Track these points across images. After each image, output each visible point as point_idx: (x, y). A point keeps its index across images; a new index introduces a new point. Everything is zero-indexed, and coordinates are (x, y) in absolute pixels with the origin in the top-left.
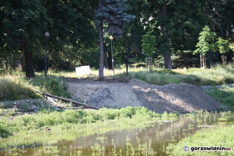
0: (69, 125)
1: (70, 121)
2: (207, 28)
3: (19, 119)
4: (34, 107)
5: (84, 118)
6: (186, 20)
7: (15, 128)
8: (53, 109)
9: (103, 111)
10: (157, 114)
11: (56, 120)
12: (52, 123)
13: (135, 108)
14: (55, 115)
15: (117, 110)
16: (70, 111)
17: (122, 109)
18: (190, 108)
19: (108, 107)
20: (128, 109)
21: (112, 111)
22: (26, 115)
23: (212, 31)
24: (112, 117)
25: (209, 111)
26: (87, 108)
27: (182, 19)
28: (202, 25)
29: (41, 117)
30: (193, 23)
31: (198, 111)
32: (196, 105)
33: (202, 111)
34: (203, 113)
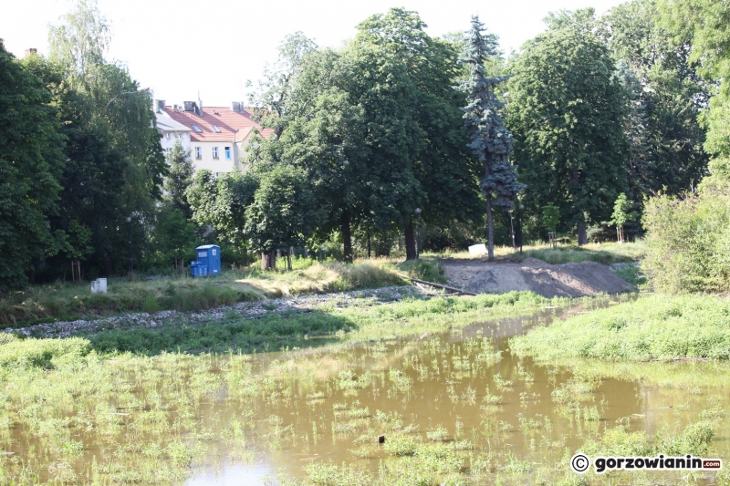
0: (433, 315)
1: (434, 311)
2: (623, 196)
3: (374, 310)
4: (398, 295)
5: (454, 307)
6: (601, 186)
7: (367, 320)
8: (419, 296)
9: (481, 298)
10: (546, 299)
11: (418, 310)
12: (413, 313)
13: (521, 292)
14: (418, 305)
15: (497, 296)
16: (439, 297)
17: (505, 295)
18: (588, 290)
19: (488, 293)
20: (511, 295)
21: (491, 297)
22: (384, 306)
23: (628, 198)
24: (490, 305)
25: (609, 293)
26: (463, 294)
27: (595, 185)
28: (619, 191)
29: (401, 306)
30: (609, 190)
31: (598, 294)
32: (596, 286)
33: (601, 293)
34: (602, 296)
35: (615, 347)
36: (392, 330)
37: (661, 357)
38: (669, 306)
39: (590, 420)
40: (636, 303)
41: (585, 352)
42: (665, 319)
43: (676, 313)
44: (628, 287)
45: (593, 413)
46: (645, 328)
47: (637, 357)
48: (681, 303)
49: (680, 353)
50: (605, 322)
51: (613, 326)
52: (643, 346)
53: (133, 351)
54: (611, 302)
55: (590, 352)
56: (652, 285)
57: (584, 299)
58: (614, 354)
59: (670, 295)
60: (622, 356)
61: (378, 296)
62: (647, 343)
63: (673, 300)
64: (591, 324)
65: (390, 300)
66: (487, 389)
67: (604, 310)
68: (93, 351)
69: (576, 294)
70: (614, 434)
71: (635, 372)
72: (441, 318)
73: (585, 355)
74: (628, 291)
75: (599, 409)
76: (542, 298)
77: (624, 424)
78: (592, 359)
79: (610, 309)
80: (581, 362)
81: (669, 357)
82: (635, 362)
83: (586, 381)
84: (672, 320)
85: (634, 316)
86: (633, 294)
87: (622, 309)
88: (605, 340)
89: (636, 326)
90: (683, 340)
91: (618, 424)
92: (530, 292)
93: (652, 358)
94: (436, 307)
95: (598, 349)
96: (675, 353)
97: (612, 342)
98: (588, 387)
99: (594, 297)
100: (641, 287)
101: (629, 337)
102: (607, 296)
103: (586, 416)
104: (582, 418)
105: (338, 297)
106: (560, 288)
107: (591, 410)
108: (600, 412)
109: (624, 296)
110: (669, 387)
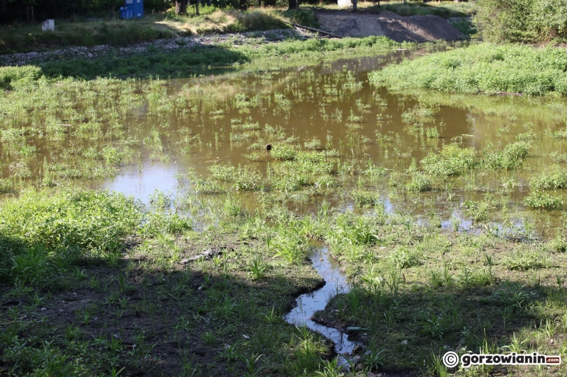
0: (308, 52)
1: (310, 49)
3: (262, 48)
4: (282, 36)
5: (325, 46)
7: (257, 55)
8: (298, 37)
9: (346, 40)
10: (397, 43)
11: (297, 48)
12: (293, 50)
13: (378, 37)
14: (297, 44)
15: (359, 40)
16: (314, 39)
17: (365, 39)
18: (430, 38)
19: (352, 36)
20: (370, 39)
21: (354, 40)
22: (271, 44)
24: (353, 46)
25: (446, 40)
26: (333, 37)
29: (284, 45)
31: (438, 41)
32: (437, 34)
33: (441, 40)
34: (441, 43)
35: (451, 82)
36: (277, 64)
37: (487, 92)
38: (494, 52)
39: (432, 137)
40: (468, 49)
41: (427, 84)
42: (491, 62)
43: (499, 58)
44: (462, 37)
45: (434, 132)
46: (475, 68)
47: (468, 91)
48: (504, 50)
49: (502, 89)
50: (443, 62)
51: (450, 65)
52: (472, 82)
53: (74, 77)
54: (448, 48)
55: (432, 85)
56: (481, 35)
57: (427, 44)
58: (450, 88)
59: (495, 43)
60: (456, 89)
61: (266, 37)
62: (476, 80)
63: (497, 48)
64: (432, 63)
65: (275, 40)
66: (351, 111)
67: (443, 54)
68: (43, 76)
69: (421, 40)
70: (450, 149)
71: (467, 103)
72: (315, 55)
73: (427, 87)
74: (461, 40)
75: (438, 129)
76: (394, 42)
77: (458, 141)
78: (433, 91)
79: (448, 53)
80: (424, 92)
81: (493, 91)
82: (467, 94)
83: (428, 107)
84: (496, 63)
85: (466, 58)
86: (465, 42)
87: (457, 53)
88: (444, 76)
89: (468, 67)
90: (504, 79)
91: (453, 142)
92: (385, 37)
93: (480, 91)
94: (311, 46)
95: (437, 83)
96: (498, 89)
97: (449, 78)
98: (430, 112)
99: (435, 43)
100: (473, 36)
101: (462, 75)
102: (445, 42)
103: (428, 135)
104: (425, 135)
105: (235, 37)
106: (409, 35)
107: (432, 130)
108: (439, 132)
109: (458, 43)
110: (493, 114)
